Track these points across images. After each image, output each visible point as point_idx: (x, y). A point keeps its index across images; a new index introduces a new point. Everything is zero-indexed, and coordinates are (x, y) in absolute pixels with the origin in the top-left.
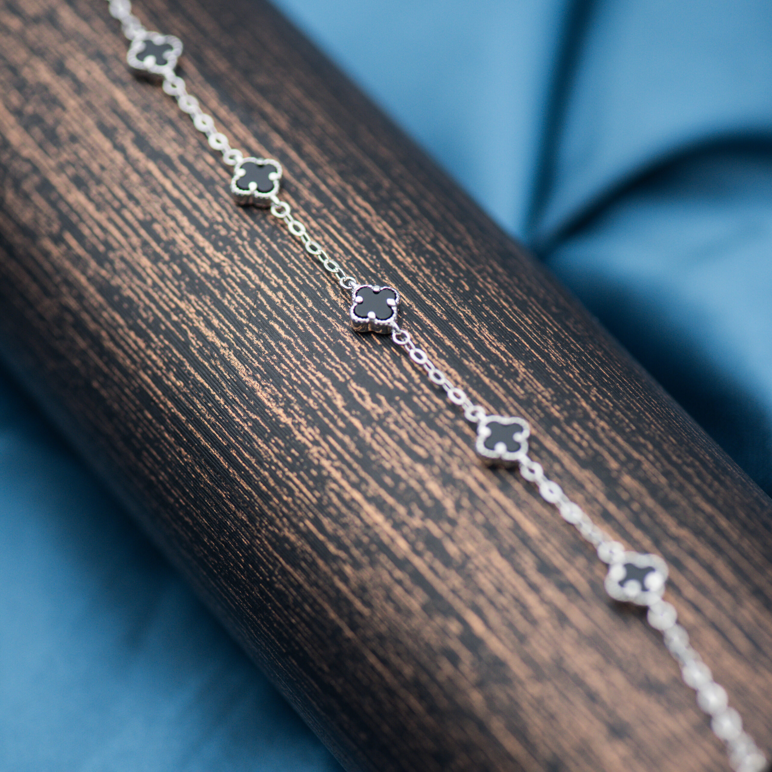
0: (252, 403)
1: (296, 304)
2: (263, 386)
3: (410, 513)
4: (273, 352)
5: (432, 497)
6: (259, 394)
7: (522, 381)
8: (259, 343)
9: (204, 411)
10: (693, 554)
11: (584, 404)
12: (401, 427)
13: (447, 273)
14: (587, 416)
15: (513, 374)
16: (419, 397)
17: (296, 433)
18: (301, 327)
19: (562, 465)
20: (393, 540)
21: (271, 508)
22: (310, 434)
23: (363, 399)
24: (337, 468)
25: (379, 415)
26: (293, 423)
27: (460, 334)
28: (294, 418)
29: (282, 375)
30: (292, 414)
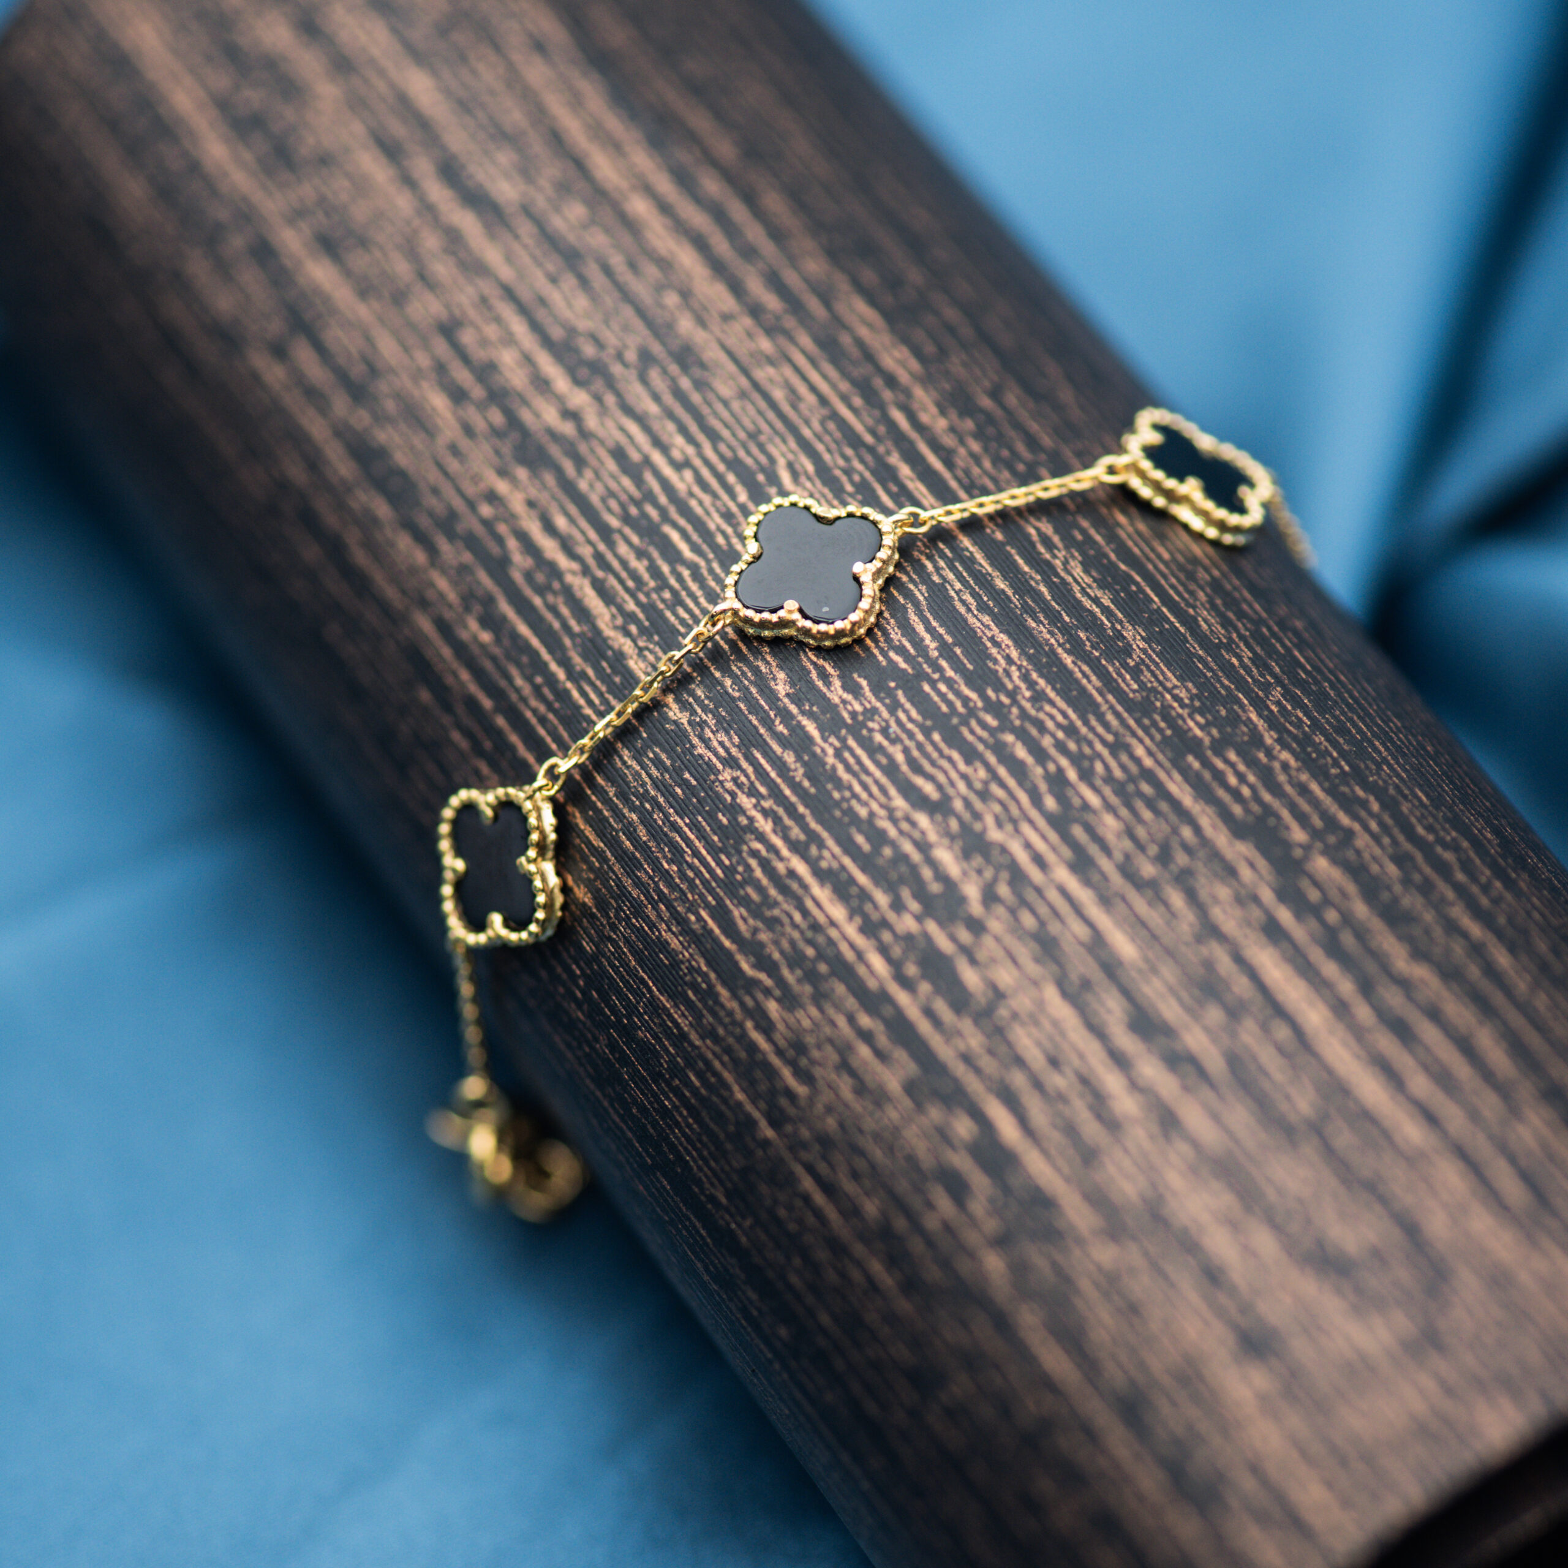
0: (617, 680)
1: (715, 496)
2: (641, 650)
3: (898, 906)
4: (663, 584)
5: (941, 876)
6: (631, 664)
7: (1137, 665)
8: (640, 566)
9: (527, 690)
10: (1434, 1014)
11: (1254, 716)
12: (894, 741)
13: (1013, 452)
14: (1256, 740)
15: (1119, 650)
16: (933, 684)
17: (696, 741)
18: (720, 540)
19: (1197, 830)
20: (860, 955)
21: (638, 883)
22: (721, 744)
23: (828, 684)
24: (766, 813)
25: (854, 714)
26: (689, 722)
27: (1026, 569)
28: (693, 712)
29: (678, 631)
30: (690, 704)
